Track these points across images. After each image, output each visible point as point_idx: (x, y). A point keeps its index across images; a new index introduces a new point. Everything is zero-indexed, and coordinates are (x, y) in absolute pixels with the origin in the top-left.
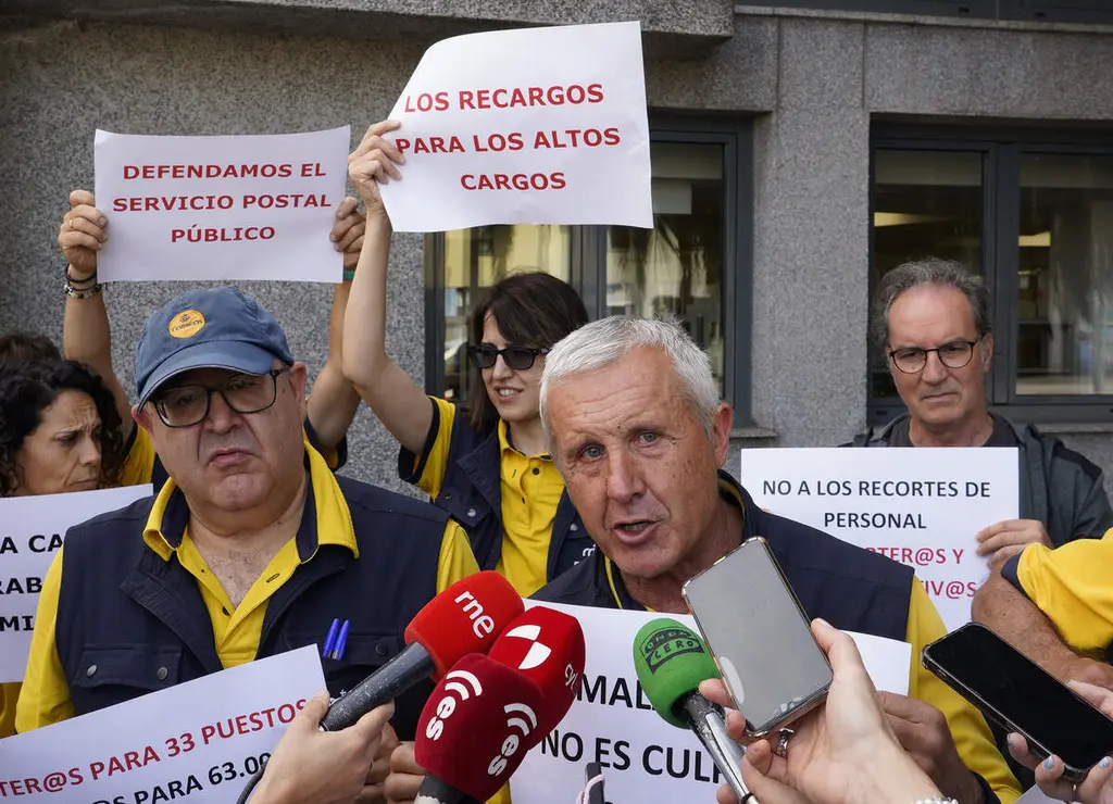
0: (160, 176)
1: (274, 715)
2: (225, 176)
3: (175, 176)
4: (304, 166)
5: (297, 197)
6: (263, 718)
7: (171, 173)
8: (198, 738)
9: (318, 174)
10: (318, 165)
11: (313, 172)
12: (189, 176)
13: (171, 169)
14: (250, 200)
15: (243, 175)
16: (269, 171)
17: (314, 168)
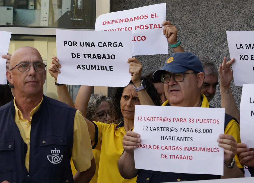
0: (112, 23)
1: (212, 121)
2: (130, 21)
3: (116, 23)
4: (152, 14)
5: (151, 25)
6: (209, 121)
7: (115, 22)
8: (195, 120)
9: (156, 17)
10: (156, 14)
11: (155, 16)
12: (120, 22)
13: (115, 21)
14: (137, 27)
15: (135, 20)
16: (142, 17)
17: (155, 15)
